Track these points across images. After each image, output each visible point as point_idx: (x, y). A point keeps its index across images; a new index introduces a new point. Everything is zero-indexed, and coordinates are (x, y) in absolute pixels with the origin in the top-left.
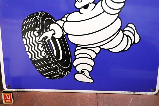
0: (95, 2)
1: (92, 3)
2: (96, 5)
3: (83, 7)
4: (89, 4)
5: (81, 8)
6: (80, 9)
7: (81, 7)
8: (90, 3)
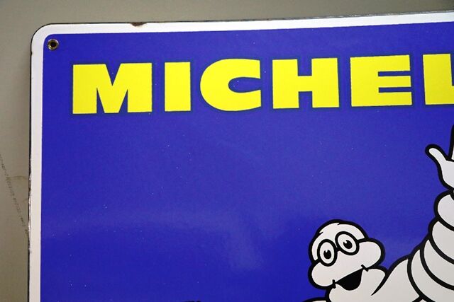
0: (386, 264)
1: (373, 267)
2: (388, 273)
3: (339, 282)
4: (361, 271)
5: (333, 286)
6: (329, 289)
7: (334, 281)
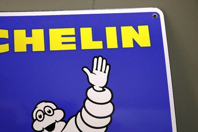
1: (60, 121)
4: (55, 123)
5: (43, 130)
8: (57, 121)
